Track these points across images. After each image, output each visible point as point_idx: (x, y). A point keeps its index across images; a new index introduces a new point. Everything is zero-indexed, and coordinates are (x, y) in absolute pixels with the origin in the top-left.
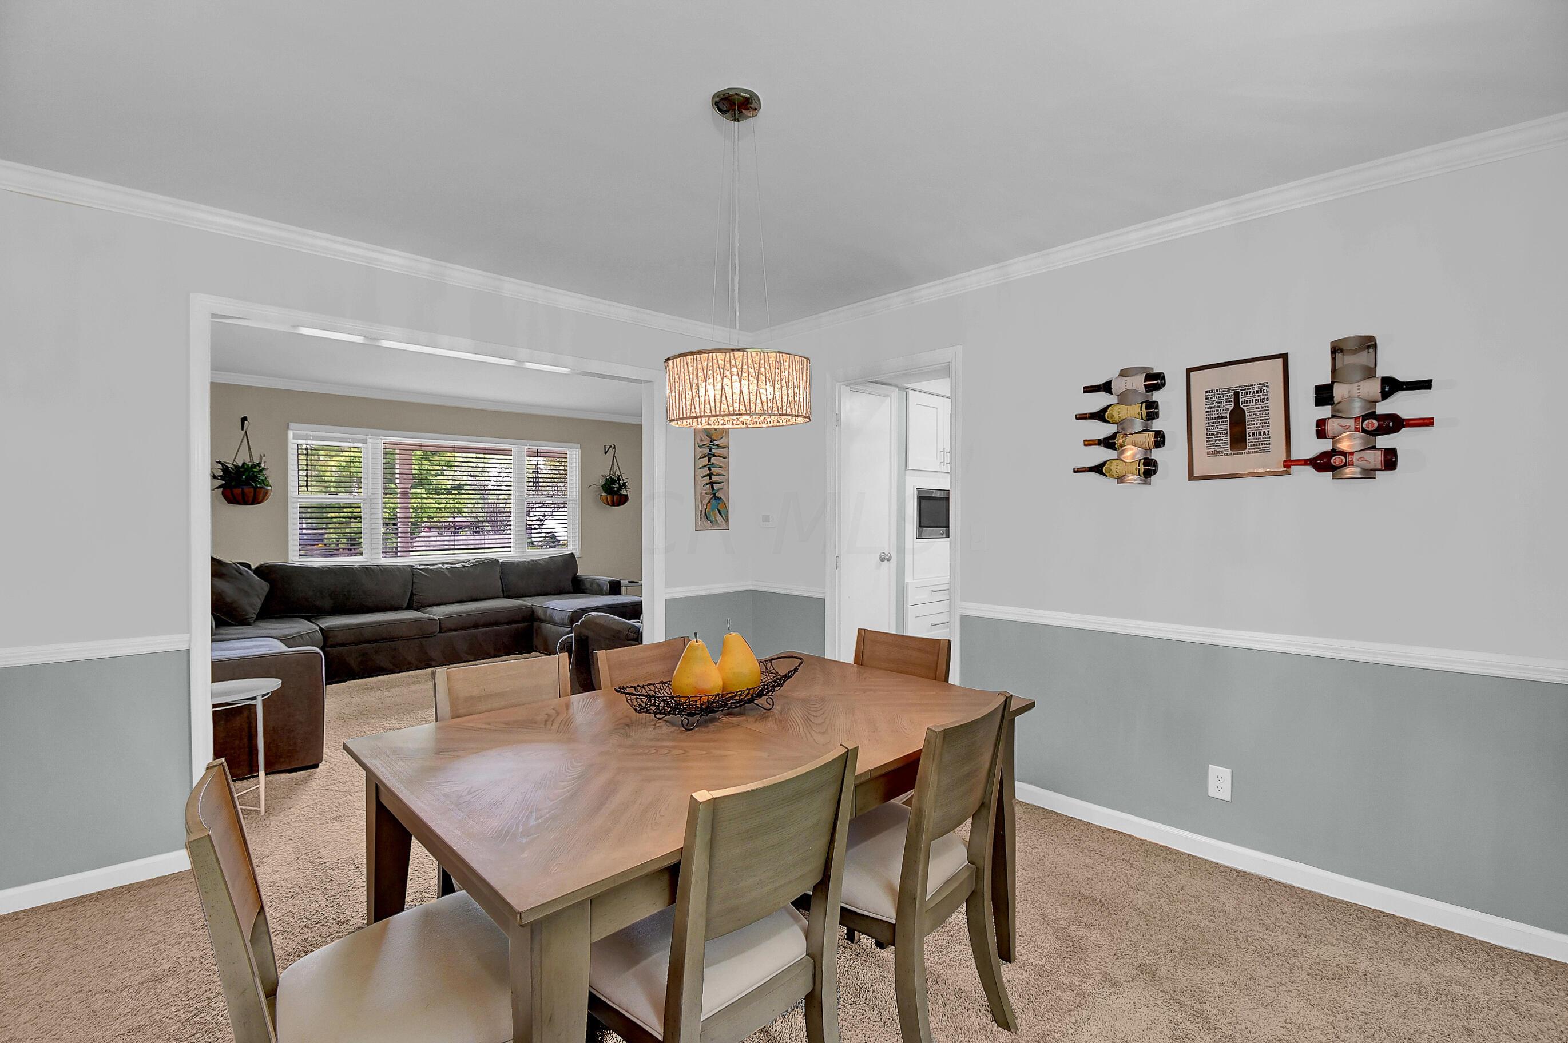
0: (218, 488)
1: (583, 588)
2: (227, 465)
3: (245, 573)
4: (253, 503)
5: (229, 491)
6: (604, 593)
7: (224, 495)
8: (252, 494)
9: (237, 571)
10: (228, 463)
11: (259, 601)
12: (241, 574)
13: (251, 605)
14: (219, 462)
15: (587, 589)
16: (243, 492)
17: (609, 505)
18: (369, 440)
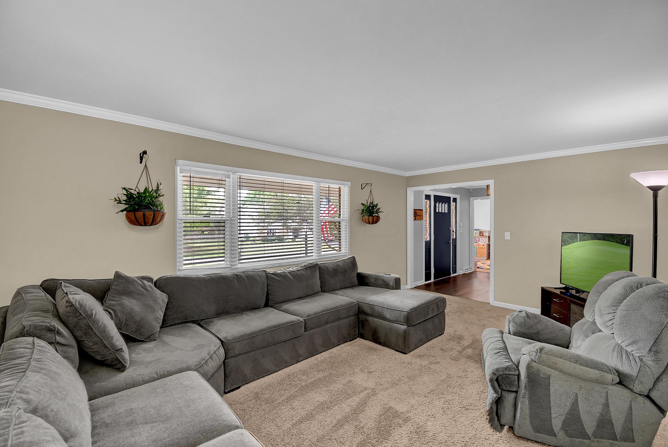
0: (122, 211)
1: (367, 282)
2: (130, 191)
3: (149, 288)
4: (151, 225)
5: (133, 213)
6: (391, 287)
7: (128, 218)
8: (152, 216)
9: (142, 287)
10: (132, 189)
11: (162, 314)
12: (146, 289)
13: (156, 319)
14: (124, 189)
15: (370, 283)
16: (144, 215)
17: (367, 223)
18: (231, 176)
